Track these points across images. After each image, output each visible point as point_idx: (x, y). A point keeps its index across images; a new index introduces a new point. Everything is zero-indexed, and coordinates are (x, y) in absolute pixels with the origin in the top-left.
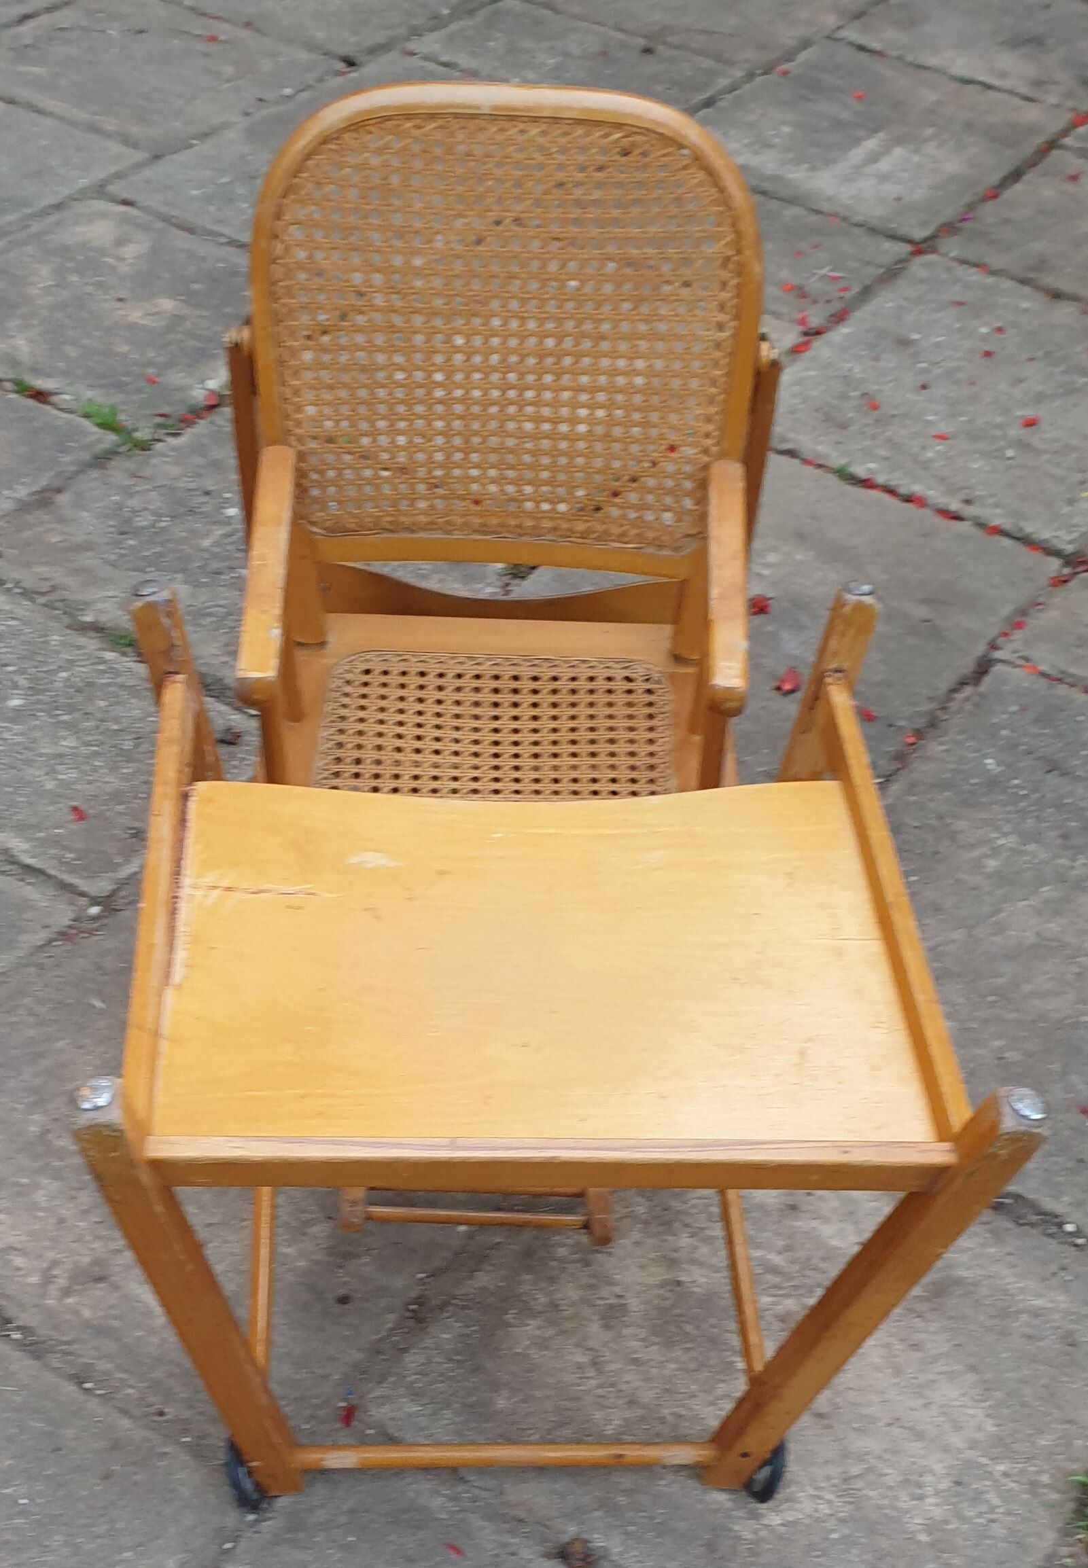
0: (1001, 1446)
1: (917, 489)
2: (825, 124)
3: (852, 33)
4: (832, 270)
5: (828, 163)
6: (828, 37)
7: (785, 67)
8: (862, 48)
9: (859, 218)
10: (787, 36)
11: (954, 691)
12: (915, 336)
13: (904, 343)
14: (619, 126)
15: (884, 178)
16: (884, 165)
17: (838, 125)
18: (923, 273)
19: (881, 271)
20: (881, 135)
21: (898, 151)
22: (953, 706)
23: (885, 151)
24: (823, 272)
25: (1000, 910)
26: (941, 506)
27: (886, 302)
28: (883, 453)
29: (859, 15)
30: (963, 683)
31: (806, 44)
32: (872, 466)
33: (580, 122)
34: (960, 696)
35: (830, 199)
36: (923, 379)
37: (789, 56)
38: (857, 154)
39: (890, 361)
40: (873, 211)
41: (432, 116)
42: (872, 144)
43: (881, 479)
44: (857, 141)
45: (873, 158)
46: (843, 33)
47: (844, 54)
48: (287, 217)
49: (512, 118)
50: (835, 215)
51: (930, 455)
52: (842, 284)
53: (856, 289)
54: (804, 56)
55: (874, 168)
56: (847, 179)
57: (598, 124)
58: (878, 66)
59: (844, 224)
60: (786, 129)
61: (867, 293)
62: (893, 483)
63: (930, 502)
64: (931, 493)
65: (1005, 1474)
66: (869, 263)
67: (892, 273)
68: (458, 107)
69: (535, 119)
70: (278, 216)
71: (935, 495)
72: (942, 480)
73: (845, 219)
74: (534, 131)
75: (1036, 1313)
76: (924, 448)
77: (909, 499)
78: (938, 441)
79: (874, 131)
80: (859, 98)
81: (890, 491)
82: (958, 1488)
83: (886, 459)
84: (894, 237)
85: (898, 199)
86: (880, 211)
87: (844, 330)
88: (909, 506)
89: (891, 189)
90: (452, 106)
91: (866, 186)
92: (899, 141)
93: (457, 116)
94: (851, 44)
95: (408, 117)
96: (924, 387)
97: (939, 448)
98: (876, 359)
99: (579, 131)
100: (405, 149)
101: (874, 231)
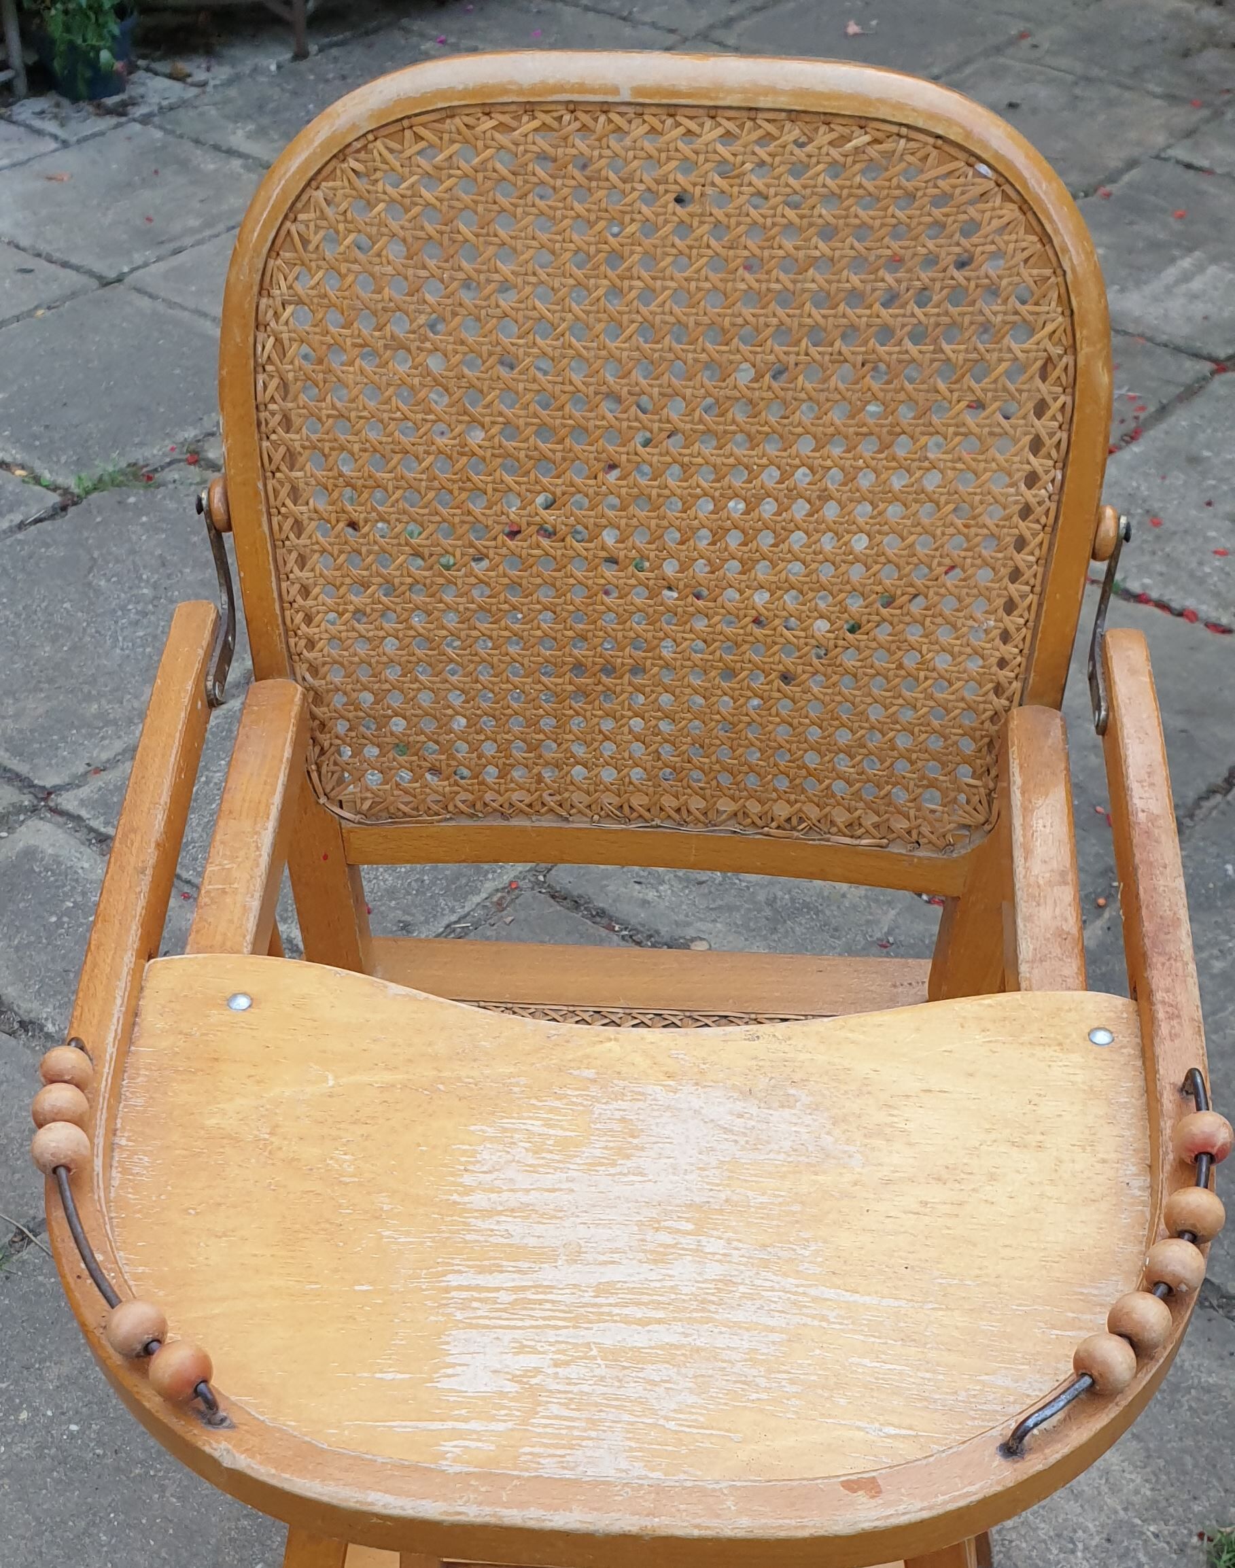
0: (1156, 1510)
1: (1190, 603)
2: (1141, 245)
3: (1181, 152)
4: (1129, 390)
5: (1138, 284)
6: (1157, 157)
7: (1109, 188)
8: (1189, 166)
9: (1165, 338)
10: (1114, 158)
11: (1201, 798)
12: (1206, 453)
13: (1194, 460)
14: (863, 122)
15: (1194, 297)
16: (1196, 285)
17: (1154, 245)
18: (1223, 391)
19: (1182, 389)
20: (1197, 254)
21: (1213, 269)
22: (1200, 814)
23: (1200, 268)
24: (1123, 391)
25: (1223, 1009)
26: (1213, 620)
27: (1181, 420)
28: (1159, 568)
29: (1189, 134)
30: (1212, 792)
31: (1132, 164)
32: (1147, 581)
33: (793, 115)
34: (1207, 804)
35: (1137, 320)
36: (1210, 495)
37: (1112, 178)
38: (1171, 274)
39: (1178, 478)
40: (1179, 330)
41: (530, 108)
42: (1186, 263)
43: (1154, 595)
44: (1173, 260)
45: (1186, 277)
46: (1171, 152)
47: (1170, 173)
48: (281, 290)
49: (672, 110)
50: (1141, 336)
51: (1207, 570)
52: (1140, 403)
53: (1152, 409)
54: (1126, 178)
55: (1183, 288)
56: (1156, 299)
57: (828, 118)
58: (1205, 184)
59: (1149, 344)
60: (1100, 251)
61: (1163, 411)
62: (1165, 598)
63: (1202, 615)
64: (1204, 607)
65: (1156, 1536)
66: (1168, 382)
67: (1191, 392)
68: (572, 90)
69: (713, 112)
70: (263, 289)
71: (1207, 610)
72: (1217, 595)
73: (1150, 339)
74: (710, 133)
75: (1207, 1390)
76: (1201, 563)
77: (1180, 614)
78: (1218, 556)
79: (1190, 250)
80: (1181, 217)
81: (1162, 606)
82: (1107, 1545)
83: (1161, 574)
84: (1197, 356)
85: (1206, 318)
86: (1186, 330)
87: (1136, 448)
88: (1180, 620)
89: (1199, 308)
90: (560, 88)
91: (1176, 305)
92: (1214, 260)
93: (573, 107)
94: (1178, 162)
95: (487, 110)
96: (1209, 504)
97: (1217, 563)
98: (1164, 478)
99: (793, 132)
100: (481, 168)
101: (1178, 350)
